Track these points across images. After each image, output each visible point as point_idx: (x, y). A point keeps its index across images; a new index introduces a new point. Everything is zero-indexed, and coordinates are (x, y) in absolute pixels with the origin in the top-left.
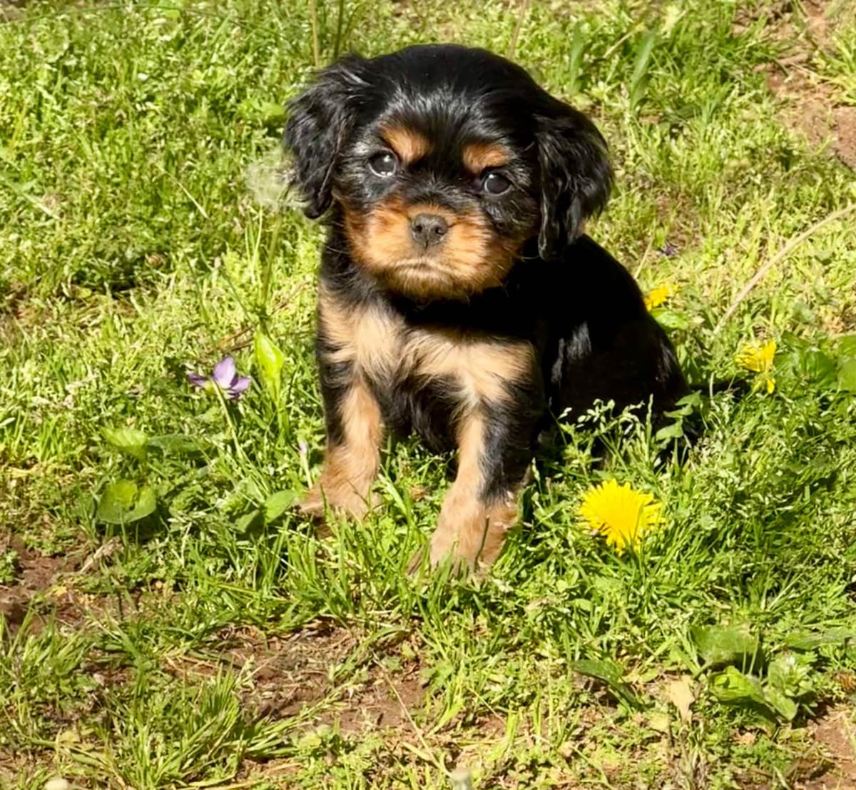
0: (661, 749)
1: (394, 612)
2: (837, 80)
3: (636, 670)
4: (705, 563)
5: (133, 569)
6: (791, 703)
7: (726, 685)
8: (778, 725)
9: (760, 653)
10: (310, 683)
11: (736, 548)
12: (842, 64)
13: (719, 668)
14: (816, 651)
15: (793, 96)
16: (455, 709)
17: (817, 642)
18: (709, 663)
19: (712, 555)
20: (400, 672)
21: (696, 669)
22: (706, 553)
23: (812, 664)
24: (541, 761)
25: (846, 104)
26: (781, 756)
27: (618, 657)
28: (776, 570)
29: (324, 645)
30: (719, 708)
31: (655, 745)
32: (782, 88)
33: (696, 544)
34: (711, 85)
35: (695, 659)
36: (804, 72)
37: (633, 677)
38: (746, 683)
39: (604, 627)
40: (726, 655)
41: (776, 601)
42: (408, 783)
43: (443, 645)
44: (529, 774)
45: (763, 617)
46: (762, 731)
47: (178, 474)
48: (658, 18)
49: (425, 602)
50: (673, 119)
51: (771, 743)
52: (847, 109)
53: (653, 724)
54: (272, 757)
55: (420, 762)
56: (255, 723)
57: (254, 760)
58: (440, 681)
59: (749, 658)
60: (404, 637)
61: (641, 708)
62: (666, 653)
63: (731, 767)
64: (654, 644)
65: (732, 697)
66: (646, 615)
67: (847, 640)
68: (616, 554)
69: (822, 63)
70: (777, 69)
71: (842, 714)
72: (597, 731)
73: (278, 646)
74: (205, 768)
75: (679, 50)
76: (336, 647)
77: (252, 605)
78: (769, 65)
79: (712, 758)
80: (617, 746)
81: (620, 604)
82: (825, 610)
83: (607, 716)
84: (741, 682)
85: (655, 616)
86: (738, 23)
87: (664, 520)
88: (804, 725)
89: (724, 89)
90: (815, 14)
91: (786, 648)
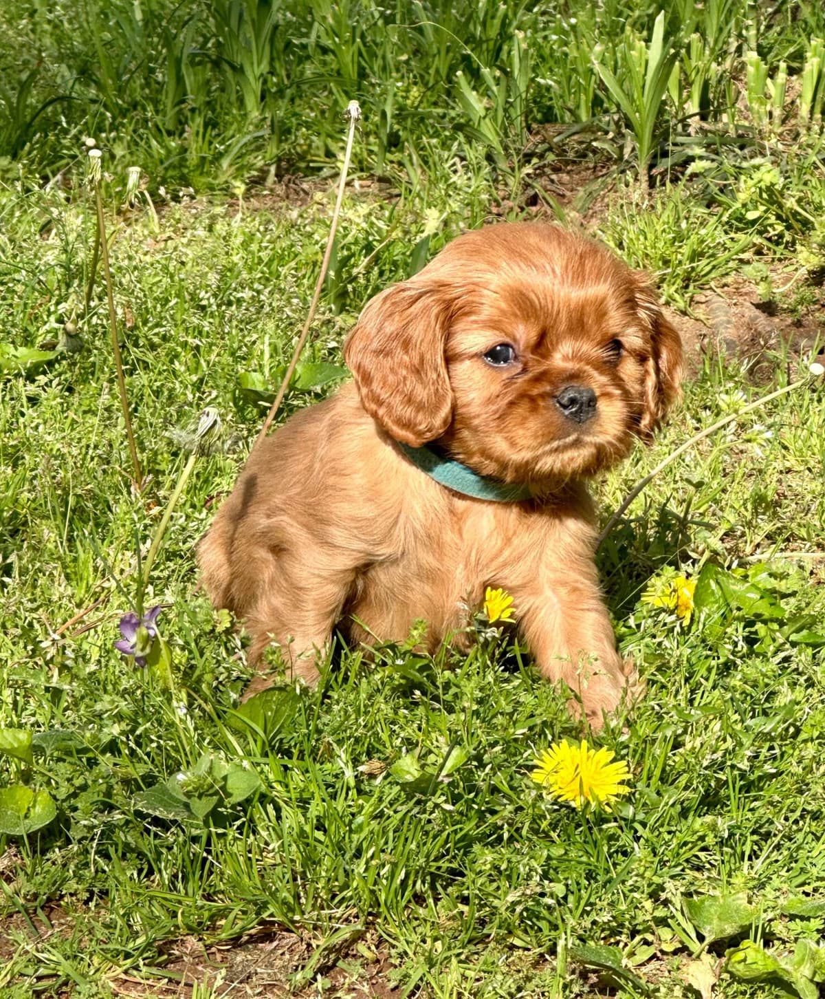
1: (341, 910)
5: (41, 884)
7: (745, 961)
10: (268, 995)
18: (709, 939)
20: (363, 976)
29: (271, 952)
35: (693, 935)
41: (759, 864)
43: (408, 942)
47: (77, 774)
59: (757, 927)
60: (359, 937)
61: (647, 994)
65: (754, 973)
73: (218, 956)
76: (283, 954)
82: (816, 872)
90: (564, 205)
91: (783, 916)
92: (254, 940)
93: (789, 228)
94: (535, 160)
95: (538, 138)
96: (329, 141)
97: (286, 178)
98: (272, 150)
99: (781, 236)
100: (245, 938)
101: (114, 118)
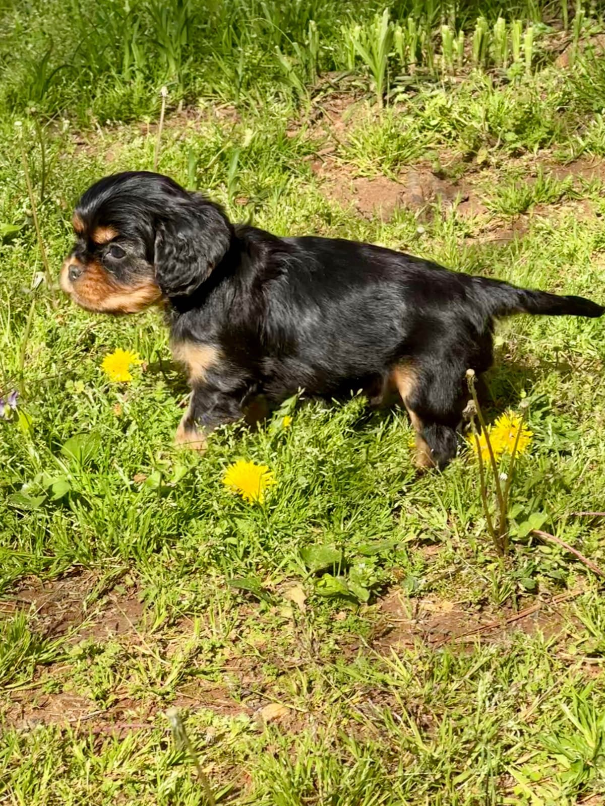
0: (289, 628)
1: (117, 558)
2: (354, 162)
3: (269, 578)
4: (304, 506)
6: (366, 590)
7: (324, 586)
8: (359, 605)
9: (344, 559)
10: (72, 609)
11: (321, 493)
12: (355, 151)
13: (319, 574)
14: (378, 555)
15: (328, 175)
16: (162, 617)
17: (377, 550)
18: (313, 570)
19: (307, 499)
20: (126, 595)
21: (306, 575)
22: (304, 499)
23: (375, 563)
24: (218, 645)
25: (361, 176)
26: (363, 625)
27: (257, 570)
28: (348, 504)
29: (78, 582)
30: (322, 599)
31: (286, 626)
32: (321, 170)
33: (297, 494)
34: (277, 175)
35: (304, 568)
36: (333, 158)
37: (268, 583)
38: (337, 583)
39: (246, 553)
40: (323, 565)
41: (350, 524)
42: (138, 669)
43: (150, 576)
44: (211, 654)
45: (343, 536)
46: (350, 610)
48: (240, 137)
49: (135, 549)
50: (256, 201)
51: (356, 618)
52: (362, 179)
53: (283, 614)
54: (54, 662)
55: (144, 655)
56: (41, 643)
57: (43, 665)
58: (151, 600)
59: (337, 564)
60: (126, 572)
61: (274, 604)
62: (286, 566)
63: (334, 636)
64: (277, 561)
65: (329, 593)
66: (271, 543)
67: (395, 546)
68: (249, 505)
69: (344, 153)
70: (317, 158)
71: (397, 592)
72: (250, 621)
73: (50, 586)
74: (14, 676)
75: (255, 153)
76: (85, 583)
77: (31, 563)
78: (311, 156)
79: (321, 632)
80: (263, 629)
81: (255, 539)
82: (381, 527)
83: (254, 610)
84: (334, 582)
85: (277, 543)
86: (290, 130)
87: (276, 482)
88: (375, 602)
89: (285, 177)
90: (336, 118)
91: (359, 554)
92: (70, 575)
93: (455, 128)
94: (322, 93)
95: (323, 81)
96: (214, 85)
97: (189, 106)
98: (181, 92)
99: (450, 133)
100: (65, 575)
101: (95, 76)
